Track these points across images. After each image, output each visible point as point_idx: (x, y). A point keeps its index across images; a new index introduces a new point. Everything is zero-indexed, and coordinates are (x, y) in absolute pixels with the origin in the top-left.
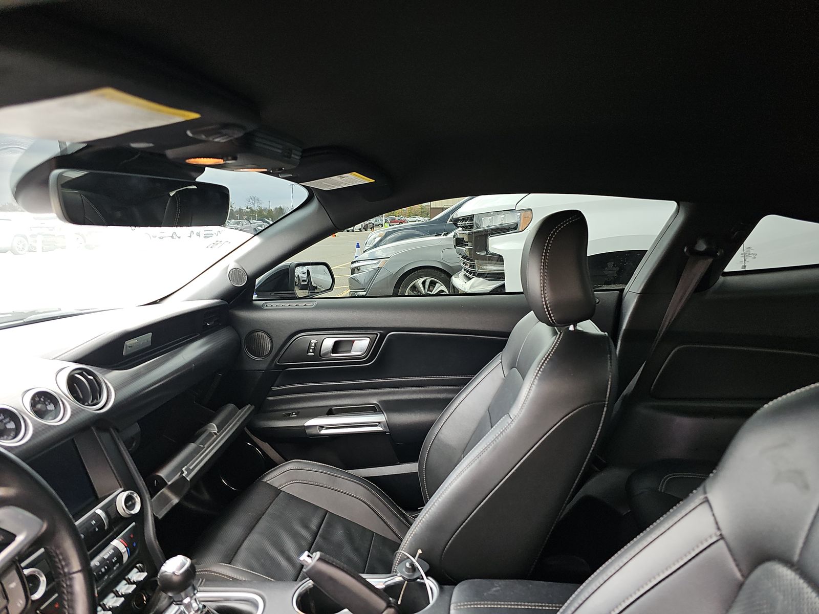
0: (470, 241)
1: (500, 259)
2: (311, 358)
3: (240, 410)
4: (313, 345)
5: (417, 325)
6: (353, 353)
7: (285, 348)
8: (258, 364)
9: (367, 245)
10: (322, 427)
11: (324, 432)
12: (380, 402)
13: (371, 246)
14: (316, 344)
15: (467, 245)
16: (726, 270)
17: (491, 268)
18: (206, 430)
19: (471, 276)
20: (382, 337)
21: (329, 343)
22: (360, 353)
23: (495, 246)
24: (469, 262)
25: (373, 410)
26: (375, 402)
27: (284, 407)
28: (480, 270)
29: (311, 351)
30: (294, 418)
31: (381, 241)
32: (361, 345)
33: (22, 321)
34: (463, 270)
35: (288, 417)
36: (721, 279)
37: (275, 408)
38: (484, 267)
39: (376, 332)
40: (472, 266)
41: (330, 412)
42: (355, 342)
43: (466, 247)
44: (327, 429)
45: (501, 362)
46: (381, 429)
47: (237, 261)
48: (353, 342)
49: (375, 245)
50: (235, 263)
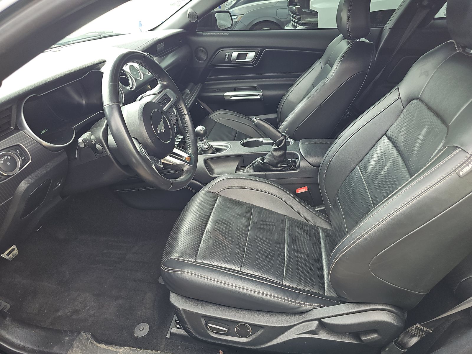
0: (298, 2)
1: (315, 14)
2: (226, 62)
3: (196, 86)
4: (228, 55)
5: (279, 45)
6: (247, 60)
7: (214, 57)
8: (201, 64)
9: (227, 6)
10: (232, 96)
11: (233, 98)
12: (258, 85)
13: (229, 7)
14: (229, 54)
15: (297, 5)
16: (436, 16)
17: (309, 20)
18: (185, 93)
19: (297, 25)
20: (262, 51)
21: (235, 54)
22: (250, 60)
23: (314, 6)
24: (297, 16)
25: (255, 89)
26: (256, 86)
27: (212, 87)
28: (303, 22)
29: (227, 58)
30: (218, 92)
31: (235, 3)
32: (251, 55)
33: (100, 37)
34: (292, 22)
35: (215, 91)
36: (432, 21)
37: (208, 88)
38: (306, 19)
39: (258, 49)
40: (298, 19)
41: (235, 90)
42: (248, 54)
43: (296, 6)
44: (234, 97)
45: (321, 62)
46: (259, 97)
47: (192, 8)
48: (247, 54)
49: (232, 6)
50: (192, 10)
